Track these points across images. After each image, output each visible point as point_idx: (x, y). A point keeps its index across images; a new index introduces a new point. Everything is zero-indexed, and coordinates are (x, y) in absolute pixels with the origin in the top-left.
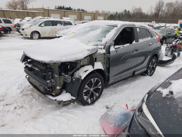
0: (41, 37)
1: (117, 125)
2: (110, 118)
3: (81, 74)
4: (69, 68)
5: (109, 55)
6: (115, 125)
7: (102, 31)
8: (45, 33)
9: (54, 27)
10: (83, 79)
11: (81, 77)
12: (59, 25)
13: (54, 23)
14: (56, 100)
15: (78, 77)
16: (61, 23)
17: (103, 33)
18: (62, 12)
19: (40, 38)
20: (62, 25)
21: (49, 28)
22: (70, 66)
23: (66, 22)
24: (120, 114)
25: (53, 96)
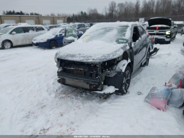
0: (14, 45)
1: (165, 98)
2: (157, 95)
3: (121, 68)
4: (106, 65)
5: (131, 50)
6: (164, 98)
7: (118, 32)
8: (17, 41)
9: (27, 33)
10: (124, 72)
11: (122, 70)
12: (31, 31)
13: (26, 30)
14: (104, 93)
15: (119, 71)
16: (33, 29)
17: (120, 33)
18: (16, 17)
19: (12, 47)
20: (34, 31)
21: (21, 35)
22: (107, 64)
23: (38, 27)
24: (164, 90)
25: (99, 90)
